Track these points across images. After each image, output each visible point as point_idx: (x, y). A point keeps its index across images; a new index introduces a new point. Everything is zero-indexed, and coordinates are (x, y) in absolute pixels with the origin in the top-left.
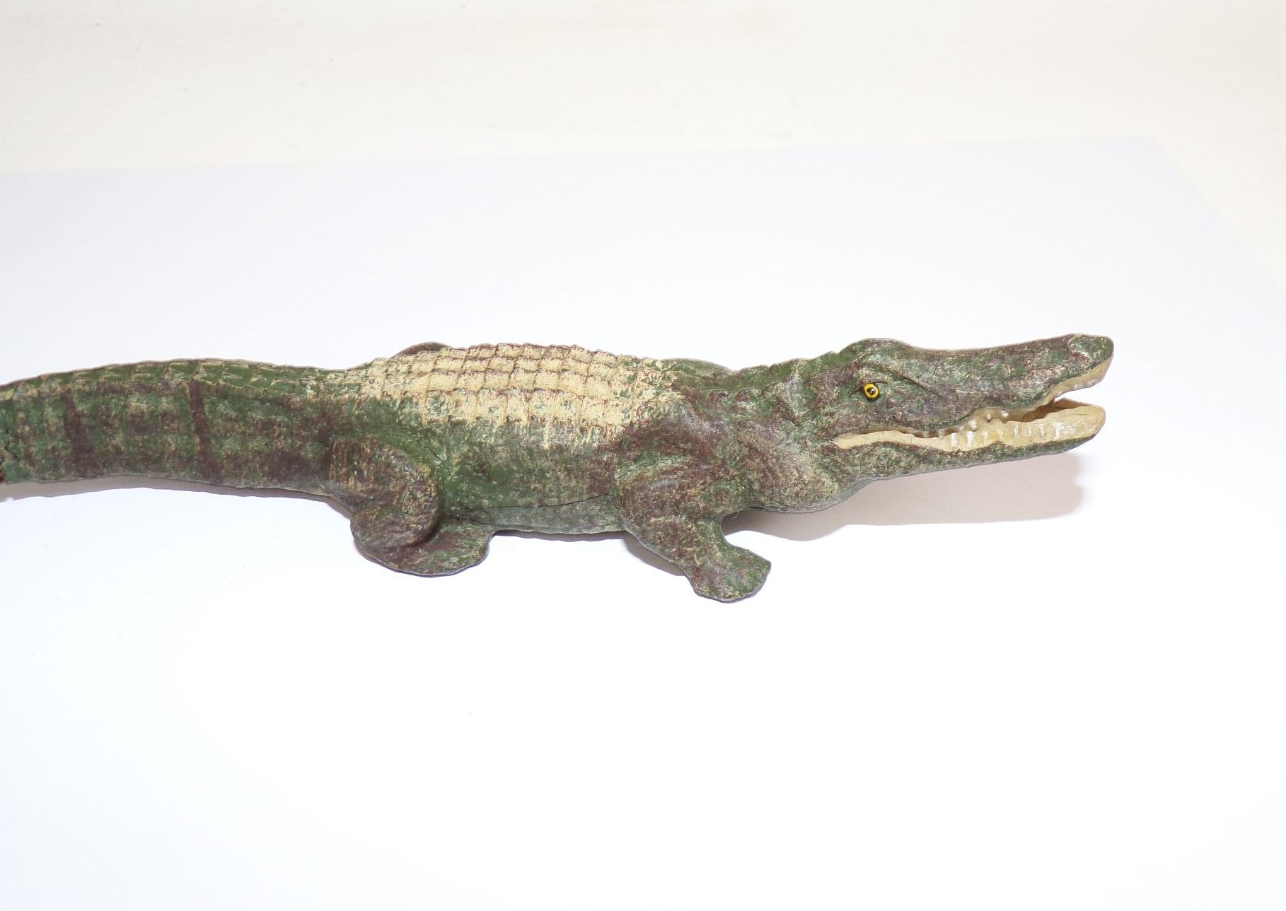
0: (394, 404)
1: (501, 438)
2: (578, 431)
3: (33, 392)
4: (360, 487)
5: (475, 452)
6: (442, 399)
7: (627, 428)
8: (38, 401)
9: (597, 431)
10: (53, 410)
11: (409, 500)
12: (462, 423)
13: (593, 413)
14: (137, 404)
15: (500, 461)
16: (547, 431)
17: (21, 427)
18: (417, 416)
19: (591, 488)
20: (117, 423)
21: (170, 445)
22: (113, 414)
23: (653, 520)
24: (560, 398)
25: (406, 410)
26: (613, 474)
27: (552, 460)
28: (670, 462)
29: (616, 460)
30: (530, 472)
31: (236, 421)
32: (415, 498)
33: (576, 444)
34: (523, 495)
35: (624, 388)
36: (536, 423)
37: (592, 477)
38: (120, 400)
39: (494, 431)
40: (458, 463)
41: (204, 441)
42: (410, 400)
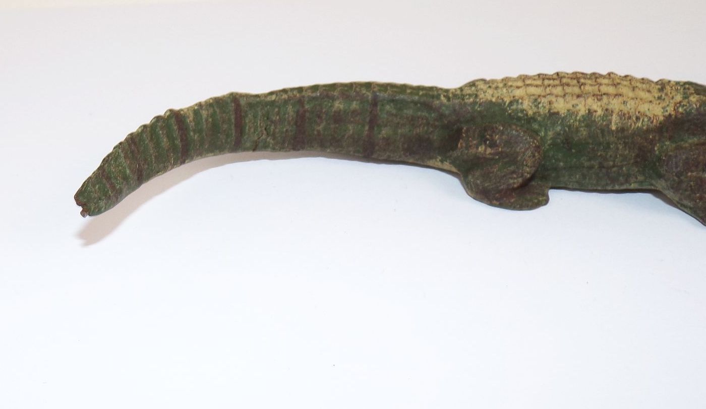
0: (505, 104)
1: (584, 123)
2: (634, 119)
3: (285, 96)
4: (489, 151)
5: (565, 131)
6: (539, 100)
7: (667, 118)
8: (286, 102)
9: (646, 120)
10: (293, 108)
11: (530, 157)
12: (558, 113)
13: (644, 108)
14: (338, 105)
15: (581, 137)
16: (615, 118)
17: (275, 116)
18: (522, 111)
19: (637, 156)
20: (324, 116)
21: (350, 130)
22: (324, 111)
23: (689, 174)
24: (621, 99)
25: (514, 107)
26: (654, 147)
27: (616, 137)
28: (696, 139)
29: (657, 138)
30: (600, 144)
31: (396, 116)
32: (534, 156)
33: (632, 128)
34: (590, 160)
35: (660, 95)
36: (608, 112)
37: (640, 149)
38: (329, 102)
39: (578, 118)
40: (551, 139)
41: (371, 128)
42: (517, 101)
